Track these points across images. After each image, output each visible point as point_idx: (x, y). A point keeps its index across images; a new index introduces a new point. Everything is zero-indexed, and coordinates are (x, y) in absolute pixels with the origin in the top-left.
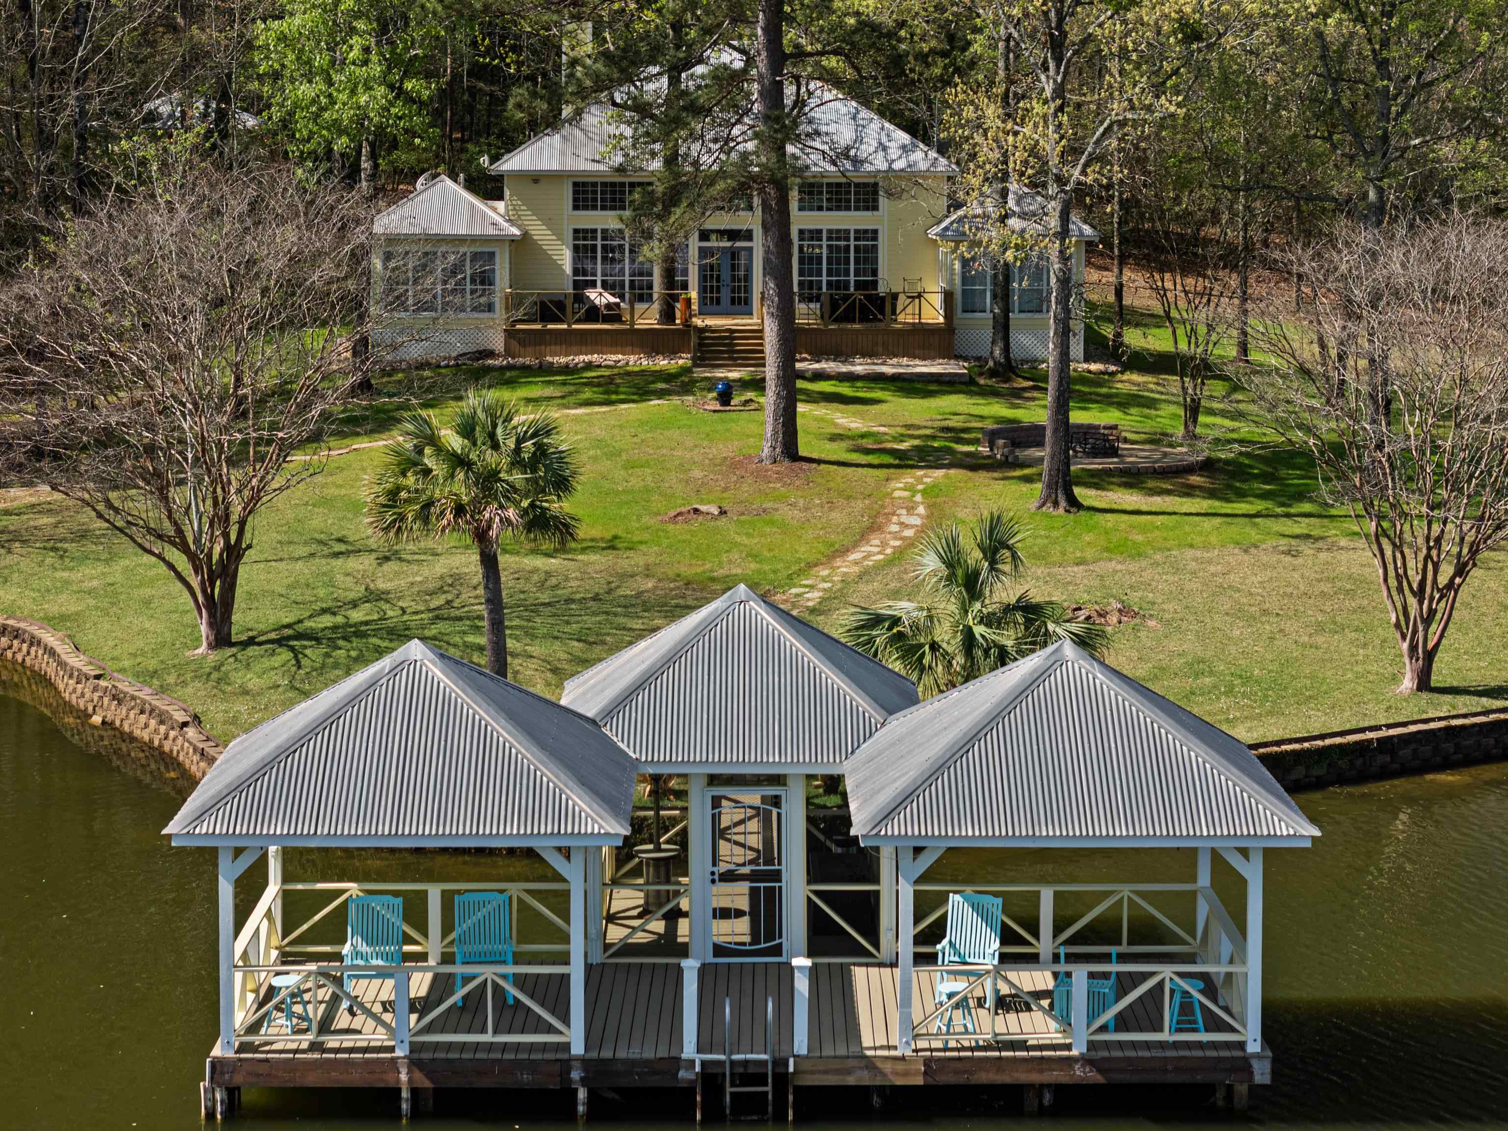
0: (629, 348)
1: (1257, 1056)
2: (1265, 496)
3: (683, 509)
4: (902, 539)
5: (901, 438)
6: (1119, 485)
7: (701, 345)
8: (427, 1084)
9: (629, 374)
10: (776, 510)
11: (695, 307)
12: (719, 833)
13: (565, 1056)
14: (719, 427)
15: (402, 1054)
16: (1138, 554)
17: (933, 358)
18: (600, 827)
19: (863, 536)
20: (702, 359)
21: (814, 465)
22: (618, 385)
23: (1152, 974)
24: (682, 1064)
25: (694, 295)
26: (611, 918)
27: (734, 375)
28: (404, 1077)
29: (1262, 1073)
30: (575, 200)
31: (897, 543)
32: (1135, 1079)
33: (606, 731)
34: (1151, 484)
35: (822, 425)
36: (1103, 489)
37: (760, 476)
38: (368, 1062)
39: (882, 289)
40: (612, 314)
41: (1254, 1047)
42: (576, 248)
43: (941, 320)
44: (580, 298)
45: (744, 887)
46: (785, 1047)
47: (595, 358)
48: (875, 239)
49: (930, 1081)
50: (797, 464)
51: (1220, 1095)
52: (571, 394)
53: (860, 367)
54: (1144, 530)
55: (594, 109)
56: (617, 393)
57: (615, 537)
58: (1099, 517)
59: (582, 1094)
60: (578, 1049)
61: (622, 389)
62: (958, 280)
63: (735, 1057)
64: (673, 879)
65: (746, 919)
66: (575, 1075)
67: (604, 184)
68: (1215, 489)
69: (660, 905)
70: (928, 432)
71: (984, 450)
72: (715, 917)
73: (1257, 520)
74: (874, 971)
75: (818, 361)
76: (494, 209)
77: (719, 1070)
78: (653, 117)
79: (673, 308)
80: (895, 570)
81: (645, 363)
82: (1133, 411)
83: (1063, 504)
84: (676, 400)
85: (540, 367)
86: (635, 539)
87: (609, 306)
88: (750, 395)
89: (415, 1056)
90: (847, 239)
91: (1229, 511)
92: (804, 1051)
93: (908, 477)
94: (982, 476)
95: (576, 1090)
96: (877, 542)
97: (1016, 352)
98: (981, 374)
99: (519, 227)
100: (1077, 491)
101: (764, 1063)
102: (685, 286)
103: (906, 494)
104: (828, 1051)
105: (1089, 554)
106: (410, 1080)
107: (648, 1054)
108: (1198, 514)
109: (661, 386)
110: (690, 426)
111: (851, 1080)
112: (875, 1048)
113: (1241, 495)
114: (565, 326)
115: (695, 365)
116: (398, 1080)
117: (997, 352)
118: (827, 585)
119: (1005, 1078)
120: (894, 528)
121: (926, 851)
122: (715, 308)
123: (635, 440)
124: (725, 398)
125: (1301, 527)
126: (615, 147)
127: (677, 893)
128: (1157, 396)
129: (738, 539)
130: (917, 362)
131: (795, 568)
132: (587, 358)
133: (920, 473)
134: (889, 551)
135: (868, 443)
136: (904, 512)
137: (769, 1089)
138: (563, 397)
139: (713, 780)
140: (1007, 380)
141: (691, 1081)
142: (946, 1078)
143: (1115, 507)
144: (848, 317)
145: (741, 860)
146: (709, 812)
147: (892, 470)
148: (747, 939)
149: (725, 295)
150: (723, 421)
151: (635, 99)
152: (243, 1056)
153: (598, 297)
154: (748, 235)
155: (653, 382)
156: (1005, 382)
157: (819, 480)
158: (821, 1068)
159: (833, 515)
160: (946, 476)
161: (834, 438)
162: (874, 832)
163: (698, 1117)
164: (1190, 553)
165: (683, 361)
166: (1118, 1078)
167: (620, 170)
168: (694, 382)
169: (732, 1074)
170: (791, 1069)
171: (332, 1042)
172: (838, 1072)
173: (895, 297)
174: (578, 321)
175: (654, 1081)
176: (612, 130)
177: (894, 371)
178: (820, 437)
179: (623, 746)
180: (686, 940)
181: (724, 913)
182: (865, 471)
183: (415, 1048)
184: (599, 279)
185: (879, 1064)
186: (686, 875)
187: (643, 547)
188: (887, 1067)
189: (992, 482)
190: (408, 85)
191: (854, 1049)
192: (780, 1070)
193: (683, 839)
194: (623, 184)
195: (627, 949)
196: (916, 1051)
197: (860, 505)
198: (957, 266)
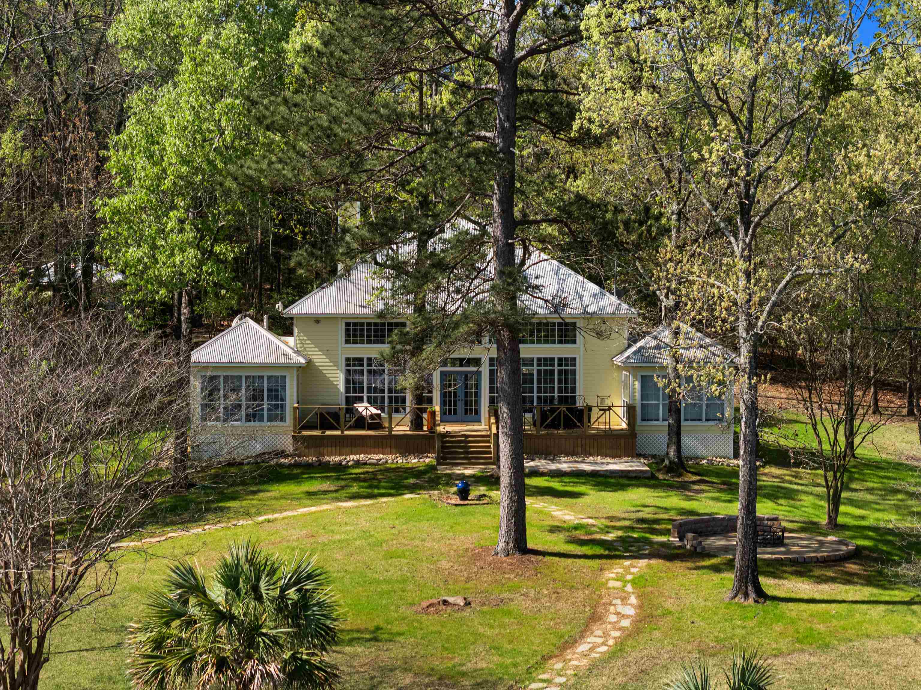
0: (388, 449)
3: (435, 601)
4: (620, 629)
5: (607, 530)
6: (792, 573)
7: (443, 447)
9: (388, 470)
10: (512, 600)
11: (438, 418)
14: (461, 520)
16: (825, 645)
17: (619, 457)
19: (587, 627)
20: (444, 458)
21: (541, 557)
22: (380, 481)
25: (437, 408)
27: (468, 472)
30: (348, 335)
31: (617, 634)
34: (817, 572)
35: (541, 517)
36: (780, 578)
37: (496, 567)
39: (579, 404)
40: (375, 423)
42: (348, 372)
43: (624, 426)
44: (350, 411)
47: (362, 457)
48: (574, 365)
50: (527, 557)
52: (343, 488)
53: (565, 465)
54: (824, 618)
55: (361, 268)
56: (378, 487)
57: (378, 628)
58: (783, 606)
61: (383, 484)
62: (638, 395)
67: (369, 324)
68: (869, 576)
70: (627, 523)
71: (674, 539)
73: (914, 607)
75: (533, 460)
76: (286, 344)
78: (407, 273)
79: (421, 418)
80: (619, 663)
81: (400, 461)
82: (781, 501)
83: (752, 595)
84: (425, 495)
85: (320, 465)
86: (396, 629)
87: (372, 416)
88: (482, 490)
90: (553, 365)
91: (887, 598)
93: (618, 568)
94: (678, 566)
96: (599, 633)
97: (685, 452)
98: (659, 470)
99: (304, 357)
100: (762, 581)
102: (430, 401)
103: (618, 584)
105: (783, 645)
108: (863, 602)
109: (412, 481)
110: (437, 519)
114: (338, 433)
115: (439, 464)
117: (672, 453)
118: (563, 680)
120: (613, 618)
122: (453, 417)
123: (394, 531)
124: (464, 494)
126: (377, 297)
128: (796, 487)
129: (481, 630)
130: (609, 460)
131: (532, 662)
132: (356, 457)
133: (627, 563)
134: (611, 642)
135: (581, 535)
136: (618, 602)
138: (336, 491)
140: (680, 475)
143: (793, 595)
144: (555, 425)
147: (604, 561)
149: (460, 407)
150: (462, 514)
151: (393, 259)
153: (365, 409)
154: (477, 362)
155: (406, 478)
156: (678, 477)
157: (546, 571)
159: (560, 605)
160: (649, 566)
161: (554, 530)
164: (869, 644)
165: (429, 460)
167: (381, 315)
168: (439, 477)
173: (590, 409)
174: (350, 428)
176: (375, 283)
177: (593, 468)
178: (542, 529)
182: (582, 562)
184: (365, 395)
187: (401, 639)
189: (687, 572)
190: (217, 249)
194: (383, 324)
197: (581, 595)
198: (637, 385)
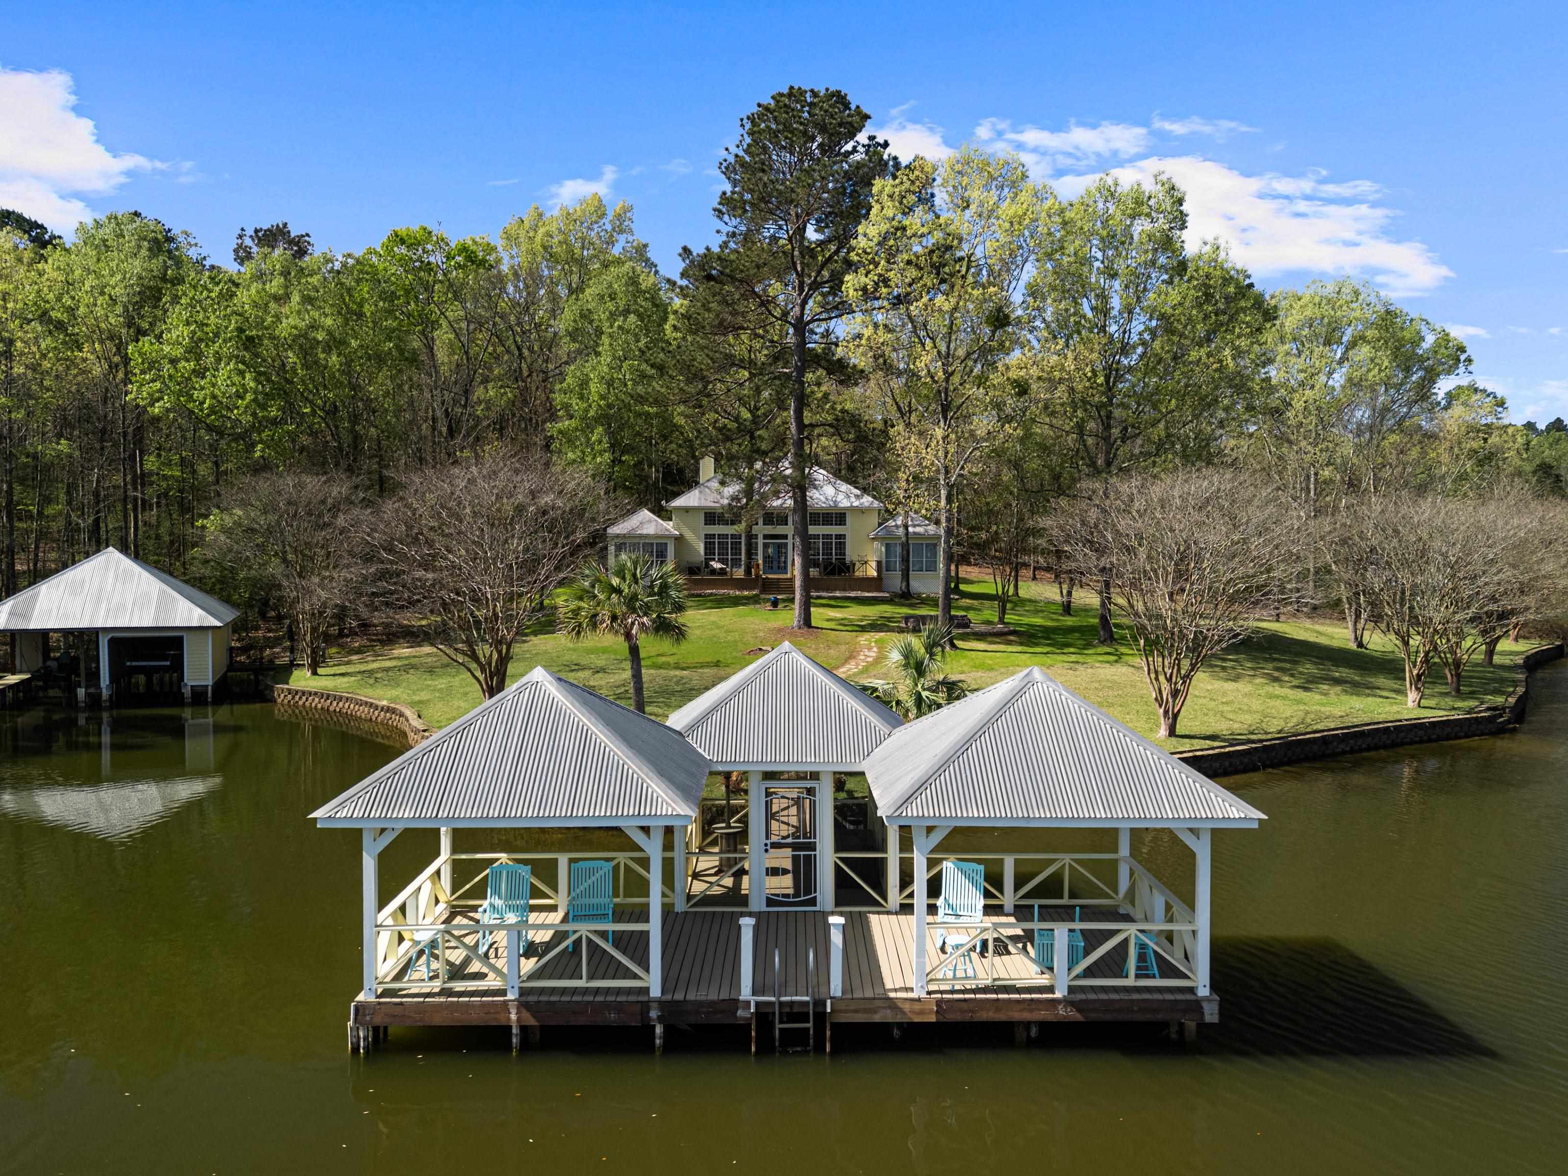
0: (730, 587)
1: (1205, 999)
2: (1048, 645)
3: (753, 648)
4: (867, 662)
5: (861, 621)
6: (974, 639)
7: (764, 585)
8: (531, 1021)
9: (729, 597)
11: (761, 569)
12: (770, 816)
13: (645, 999)
15: (513, 998)
16: (991, 669)
17: (872, 590)
18: (673, 809)
19: (847, 661)
21: (820, 630)
22: (724, 602)
23: (1118, 931)
24: (740, 1005)
25: (760, 562)
26: (696, 876)
28: (513, 1017)
29: (1211, 1014)
30: (706, 520)
31: (864, 664)
32: (1108, 1017)
33: (689, 740)
34: (990, 639)
35: (821, 614)
36: (968, 641)
37: (792, 631)
38: (484, 1004)
39: (848, 561)
40: (722, 572)
41: (1204, 991)
42: (706, 543)
43: (875, 574)
44: (707, 565)
45: (788, 852)
46: (823, 990)
47: (714, 591)
48: (845, 538)
49: (942, 1020)
50: (812, 629)
51: (1174, 1029)
53: (838, 594)
54: (991, 659)
56: (724, 604)
57: (718, 662)
58: (968, 653)
59: (659, 1030)
60: (656, 992)
61: (726, 603)
62: (884, 555)
63: (783, 999)
64: (739, 847)
65: (790, 876)
66: (654, 1014)
67: (718, 513)
68: (1022, 642)
69: (730, 867)
70: (874, 618)
71: (903, 625)
72: (767, 874)
73: (1049, 655)
74: (884, 917)
75: (817, 592)
76: (668, 524)
77: (769, 1010)
79: (750, 569)
80: (865, 675)
81: (737, 592)
82: (970, 612)
83: (949, 647)
84: (751, 607)
86: (729, 661)
87: (721, 569)
89: (524, 999)
90: (831, 538)
91: (1032, 652)
92: (839, 994)
93: (867, 636)
94: (902, 635)
95: (654, 1026)
97: (913, 589)
98: (896, 597)
99: (679, 532)
100: (956, 642)
101: (807, 1003)
102: (756, 560)
103: (867, 643)
104: (858, 994)
105: (966, 669)
106: (518, 1020)
107: (713, 996)
108: (1017, 652)
109: (745, 601)
110: (758, 616)
111: (877, 1018)
112: (896, 990)
113: (1037, 645)
114: (701, 578)
116: (509, 1019)
117: (903, 588)
119: (1001, 1017)
120: (863, 657)
121: (937, 829)
122: (770, 570)
123: (731, 621)
125: (1073, 658)
127: (742, 859)
128: (980, 607)
130: (865, 591)
132: (710, 591)
133: (873, 634)
135: (846, 622)
136: (866, 650)
137: (810, 1025)
139: (769, 776)
140: (909, 599)
141: (746, 1019)
142: (952, 1017)
143: (975, 649)
144: (832, 574)
145: (785, 833)
146: (763, 800)
147: (858, 633)
148: (791, 891)
149: (775, 564)
152: (382, 1000)
153: (716, 565)
154: (785, 537)
155: (741, 600)
156: (908, 601)
157: (823, 636)
158: (852, 1008)
159: (831, 652)
160: (885, 635)
161: (828, 620)
162: (897, 814)
163: (753, 1049)
165: (755, 591)
166: (1094, 1016)
169: (780, 1013)
170: (829, 1010)
171: (459, 986)
172: (865, 1011)
173: (854, 564)
174: (707, 575)
175: (719, 1019)
177: (855, 595)
178: (821, 619)
179: (701, 751)
180: (747, 892)
181: (774, 872)
182: (846, 633)
183: (523, 992)
184: (716, 557)
185: (900, 1005)
186: (747, 844)
187: (732, 665)
188: (907, 1007)
190: (623, 458)
191: (878, 991)
192: (820, 1009)
193: (744, 820)
195: (707, 900)
196: (929, 993)
197: (843, 648)
198: (883, 549)
